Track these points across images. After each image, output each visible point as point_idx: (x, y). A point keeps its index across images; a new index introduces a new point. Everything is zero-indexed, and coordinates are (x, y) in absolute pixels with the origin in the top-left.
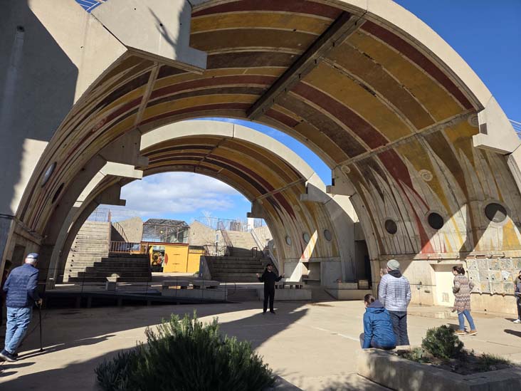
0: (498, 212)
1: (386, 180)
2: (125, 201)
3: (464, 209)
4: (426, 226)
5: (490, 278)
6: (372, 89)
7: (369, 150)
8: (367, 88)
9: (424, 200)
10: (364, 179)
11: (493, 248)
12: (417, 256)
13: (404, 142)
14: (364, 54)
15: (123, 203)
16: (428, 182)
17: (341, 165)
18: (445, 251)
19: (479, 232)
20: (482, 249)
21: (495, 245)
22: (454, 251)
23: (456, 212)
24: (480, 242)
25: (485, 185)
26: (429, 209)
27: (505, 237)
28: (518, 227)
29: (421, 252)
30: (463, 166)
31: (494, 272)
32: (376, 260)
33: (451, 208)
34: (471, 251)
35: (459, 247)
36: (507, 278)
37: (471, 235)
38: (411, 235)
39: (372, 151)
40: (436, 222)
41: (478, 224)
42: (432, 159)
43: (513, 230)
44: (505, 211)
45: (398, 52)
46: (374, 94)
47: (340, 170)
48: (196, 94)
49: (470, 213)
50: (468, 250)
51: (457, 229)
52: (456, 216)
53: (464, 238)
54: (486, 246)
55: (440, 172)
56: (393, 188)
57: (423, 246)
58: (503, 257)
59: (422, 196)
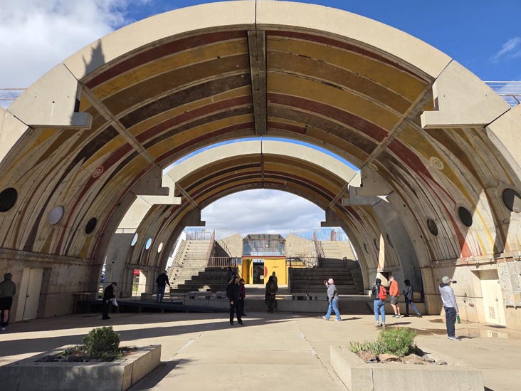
0: (516, 199)
1: (408, 173)
2: (205, 222)
3: (483, 197)
4: (459, 224)
6: (335, 84)
7: (378, 144)
8: (330, 85)
9: (447, 191)
10: (392, 175)
12: (459, 262)
13: (400, 129)
14: (300, 55)
15: (203, 224)
16: (442, 171)
17: (367, 163)
18: (481, 254)
19: (504, 226)
20: (511, 249)
22: (488, 252)
23: (477, 202)
24: (508, 240)
25: (491, 167)
26: (455, 203)
29: (461, 256)
30: (462, 147)
32: (426, 267)
33: (473, 199)
34: (502, 251)
35: (491, 247)
37: (499, 231)
38: (450, 236)
39: (381, 144)
40: (466, 217)
41: (501, 218)
42: (432, 143)
45: (326, 45)
46: (340, 88)
48: (186, 127)
50: (499, 250)
51: (485, 225)
52: (479, 206)
53: (494, 236)
54: (513, 245)
55: (446, 157)
57: (461, 248)
59: (444, 188)
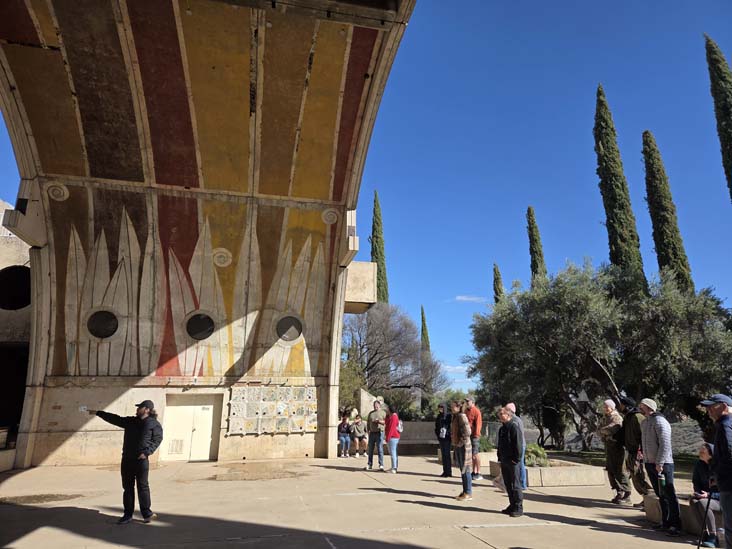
0: (293, 328)
1: (142, 242)
3: (252, 317)
4: (179, 332)
5: (260, 413)
6: (259, 101)
7: (150, 181)
8: (253, 96)
9: (197, 294)
10: (91, 225)
11: (272, 373)
14: (312, 54)
16: (218, 268)
17: (49, 178)
18: (201, 374)
19: (260, 350)
20: (257, 373)
21: (275, 369)
22: (215, 374)
23: (238, 318)
24: (258, 365)
26: (197, 306)
27: (291, 360)
28: (308, 349)
29: (153, 374)
31: (267, 404)
32: (39, 385)
33: (234, 312)
34: (242, 375)
35: (226, 368)
36: (282, 411)
37: (248, 353)
38: (145, 341)
39: (155, 185)
40: (201, 327)
41: (262, 340)
42: (247, 238)
43: (302, 353)
44: (300, 329)
46: (253, 110)
47: (41, 188)
49: (258, 325)
50: (237, 373)
51: (230, 342)
52: (236, 324)
53: (237, 357)
54: (263, 370)
55: (245, 259)
56: (147, 260)
57: (161, 363)
58: (282, 385)
59: (197, 285)
